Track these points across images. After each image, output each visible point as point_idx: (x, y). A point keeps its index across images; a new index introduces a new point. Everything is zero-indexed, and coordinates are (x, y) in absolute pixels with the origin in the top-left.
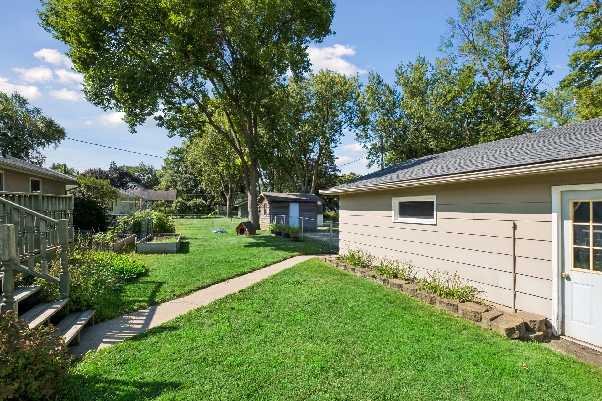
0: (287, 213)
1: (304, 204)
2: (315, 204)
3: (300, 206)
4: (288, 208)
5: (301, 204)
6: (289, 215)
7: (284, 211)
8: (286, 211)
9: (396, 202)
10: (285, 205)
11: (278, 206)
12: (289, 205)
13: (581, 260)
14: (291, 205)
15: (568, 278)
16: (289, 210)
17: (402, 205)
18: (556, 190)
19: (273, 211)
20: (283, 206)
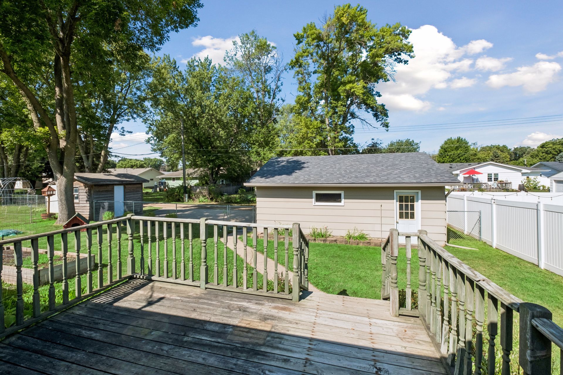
0: (112, 198)
1: (130, 186)
2: (140, 186)
3: (125, 188)
4: (112, 191)
5: (126, 186)
6: (113, 199)
7: (108, 195)
8: (110, 195)
9: (314, 193)
10: (109, 188)
11: (101, 190)
12: (113, 188)
13: (401, 216)
14: (116, 188)
15: (398, 223)
16: (113, 194)
17: (317, 195)
18: (395, 191)
19: (95, 197)
20: (106, 189)
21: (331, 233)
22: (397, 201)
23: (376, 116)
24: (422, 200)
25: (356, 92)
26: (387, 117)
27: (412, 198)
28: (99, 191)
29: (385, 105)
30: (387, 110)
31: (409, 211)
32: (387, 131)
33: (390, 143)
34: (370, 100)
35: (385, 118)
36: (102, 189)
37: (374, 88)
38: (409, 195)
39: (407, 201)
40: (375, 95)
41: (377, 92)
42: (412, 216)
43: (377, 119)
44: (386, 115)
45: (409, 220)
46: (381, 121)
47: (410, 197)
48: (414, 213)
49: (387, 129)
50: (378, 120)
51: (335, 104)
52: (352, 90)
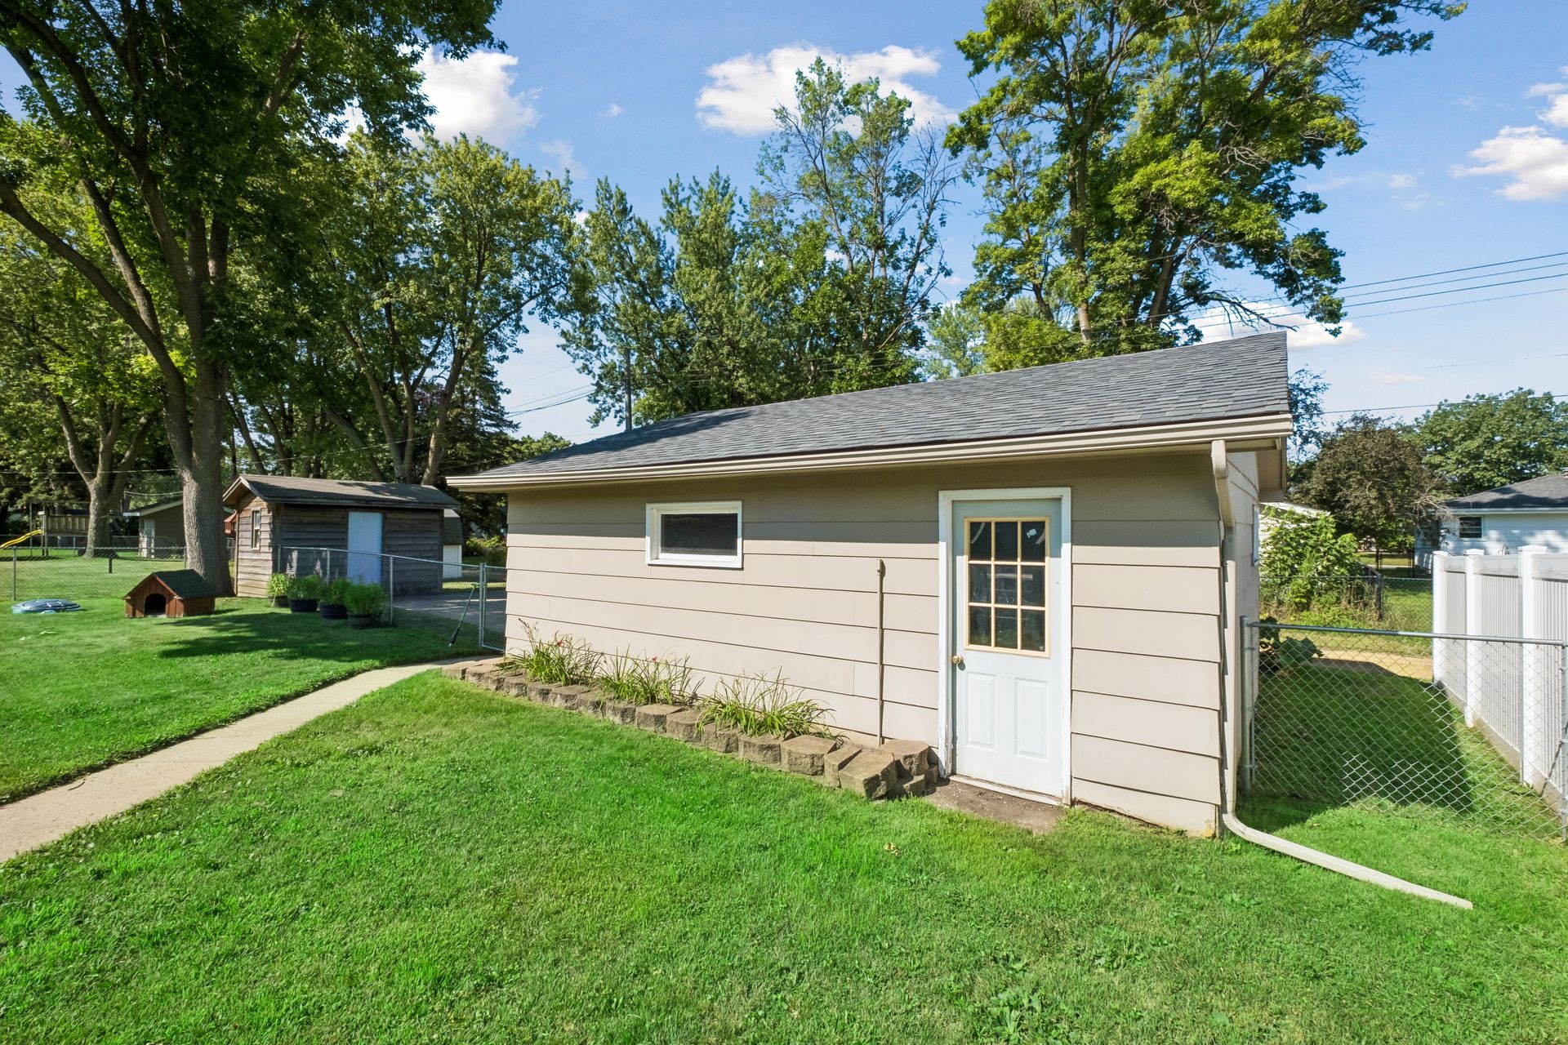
0: (341, 541)
1: (400, 515)
2: (436, 517)
3: (384, 519)
4: (343, 525)
5: (389, 516)
6: (345, 546)
7: (330, 536)
8: (336, 536)
9: (654, 513)
10: (333, 517)
11: (306, 520)
12: (346, 518)
13: (978, 629)
14: (354, 517)
15: (962, 665)
16: (346, 532)
17: (669, 522)
18: (946, 499)
19: (285, 536)
20: (323, 519)
21: (699, 685)
22: (954, 552)
23: (1288, 281)
24: (1076, 541)
25: (1168, 191)
26: (1338, 279)
27: (1033, 532)
28: (300, 523)
29: (1323, 234)
30: (1334, 253)
31: (1019, 607)
32: (1335, 333)
33: (1433, 409)
34: (1246, 218)
35: (1327, 283)
36: (307, 517)
37: (1290, 183)
38: (1020, 520)
39: (1005, 552)
40: (1296, 207)
41: (1305, 195)
42: (1035, 637)
43: (1291, 294)
44: (1335, 274)
45: (1017, 658)
46: (1310, 297)
47: (1027, 526)
48: (1041, 615)
49: (1332, 326)
50: (1297, 297)
51: (1103, 251)
52: (1156, 184)
